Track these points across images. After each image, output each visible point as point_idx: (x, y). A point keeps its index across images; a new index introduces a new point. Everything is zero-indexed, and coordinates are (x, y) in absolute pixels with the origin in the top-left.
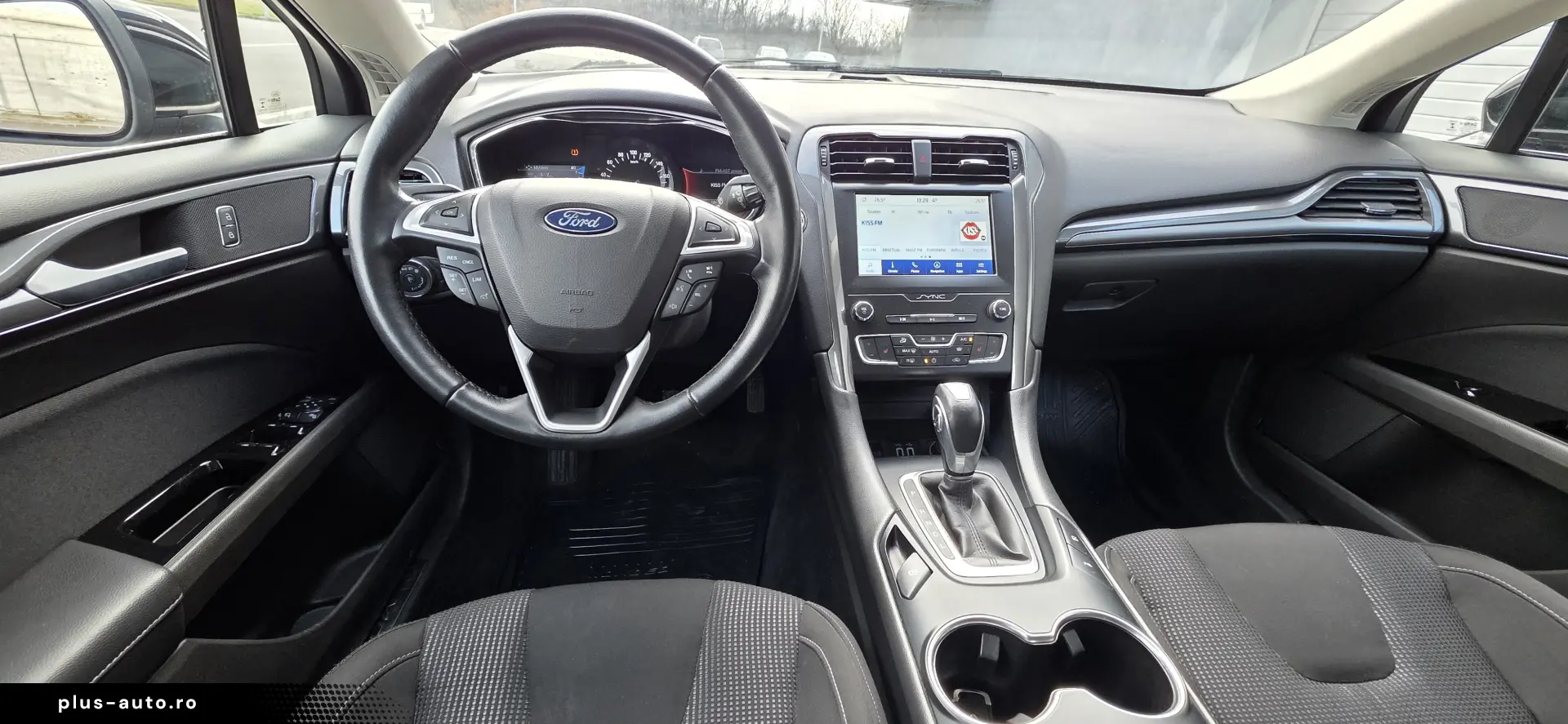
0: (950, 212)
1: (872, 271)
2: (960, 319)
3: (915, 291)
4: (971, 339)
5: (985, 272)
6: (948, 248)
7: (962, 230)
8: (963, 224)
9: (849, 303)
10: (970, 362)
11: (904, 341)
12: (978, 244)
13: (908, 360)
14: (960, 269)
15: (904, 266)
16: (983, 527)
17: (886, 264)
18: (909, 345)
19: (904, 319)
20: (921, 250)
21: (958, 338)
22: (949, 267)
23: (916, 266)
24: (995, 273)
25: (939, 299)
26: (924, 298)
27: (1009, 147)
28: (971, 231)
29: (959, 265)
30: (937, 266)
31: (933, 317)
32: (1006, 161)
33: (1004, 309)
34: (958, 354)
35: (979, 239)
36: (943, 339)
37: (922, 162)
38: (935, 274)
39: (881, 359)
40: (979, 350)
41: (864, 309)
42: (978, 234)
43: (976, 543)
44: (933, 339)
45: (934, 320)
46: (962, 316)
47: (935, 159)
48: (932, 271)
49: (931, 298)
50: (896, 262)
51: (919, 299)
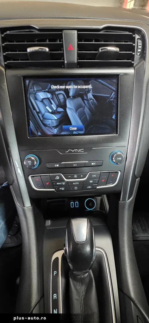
10: (97, 187)
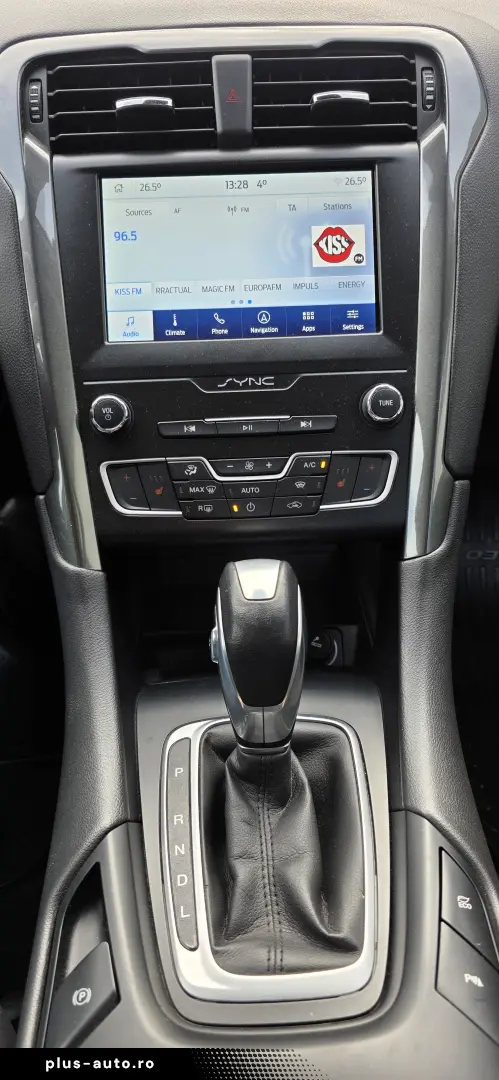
0: (293, 208)
1: (134, 334)
2: (303, 424)
3: (212, 371)
4: (323, 465)
5: (360, 327)
6: (287, 283)
7: (317, 244)
8: (317, 231)
9: (85, 396)
11: (193, 471)
12: (348, 270)
13: (200, 508)
14: (309, 323)
15: (197, 322)
16: (288, 861)
17: (161, 320)
18: (203, 477)
19: (193, 429)
20: (232, 289)
21: (298, 462)
22: (287, 319)
23: (221, 321)
24: (378, 330)
25: (262, 386)
26: (231, 385)
27: (420, 63)
28: (334, 246)
29: (308, 316)
30: (264, 320)
31: (247, 422)
32: (410, 93)
33: (389, 403)
34: (299, 493)
35: (350, 261)
36: (269, 465)
37: (232, 105)
38: (260, 335)
39: (150, 507)
40: (341, 484)
41: (107, 411)
42: (347, 252)
43: (265, 899)
44: (249, 466)
45: (251, 428)
46: (308, 420)
47: (259, 94)
48: (253, 330)
49: (246, 385)
50: (181, 314)
51: (222, 388)
